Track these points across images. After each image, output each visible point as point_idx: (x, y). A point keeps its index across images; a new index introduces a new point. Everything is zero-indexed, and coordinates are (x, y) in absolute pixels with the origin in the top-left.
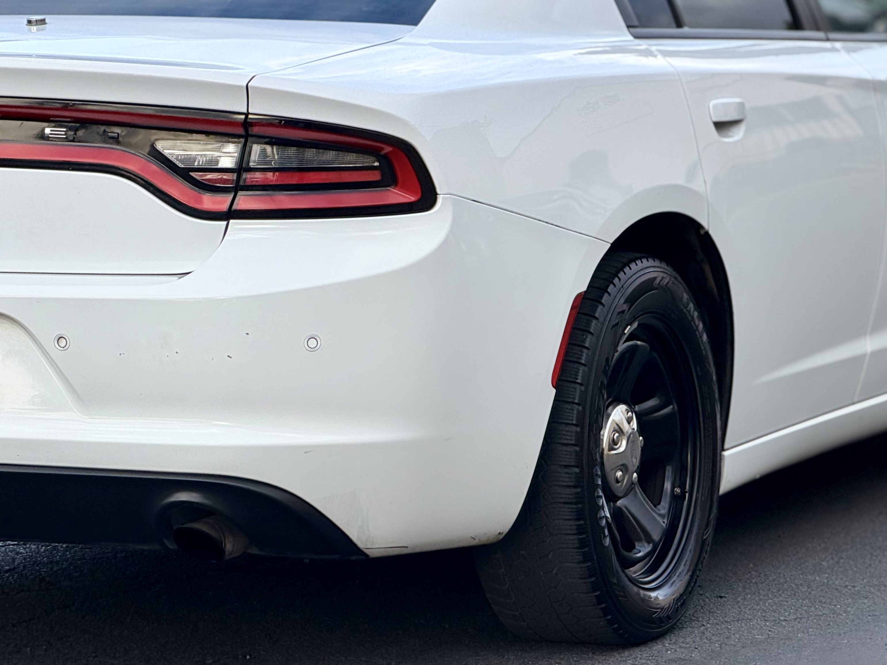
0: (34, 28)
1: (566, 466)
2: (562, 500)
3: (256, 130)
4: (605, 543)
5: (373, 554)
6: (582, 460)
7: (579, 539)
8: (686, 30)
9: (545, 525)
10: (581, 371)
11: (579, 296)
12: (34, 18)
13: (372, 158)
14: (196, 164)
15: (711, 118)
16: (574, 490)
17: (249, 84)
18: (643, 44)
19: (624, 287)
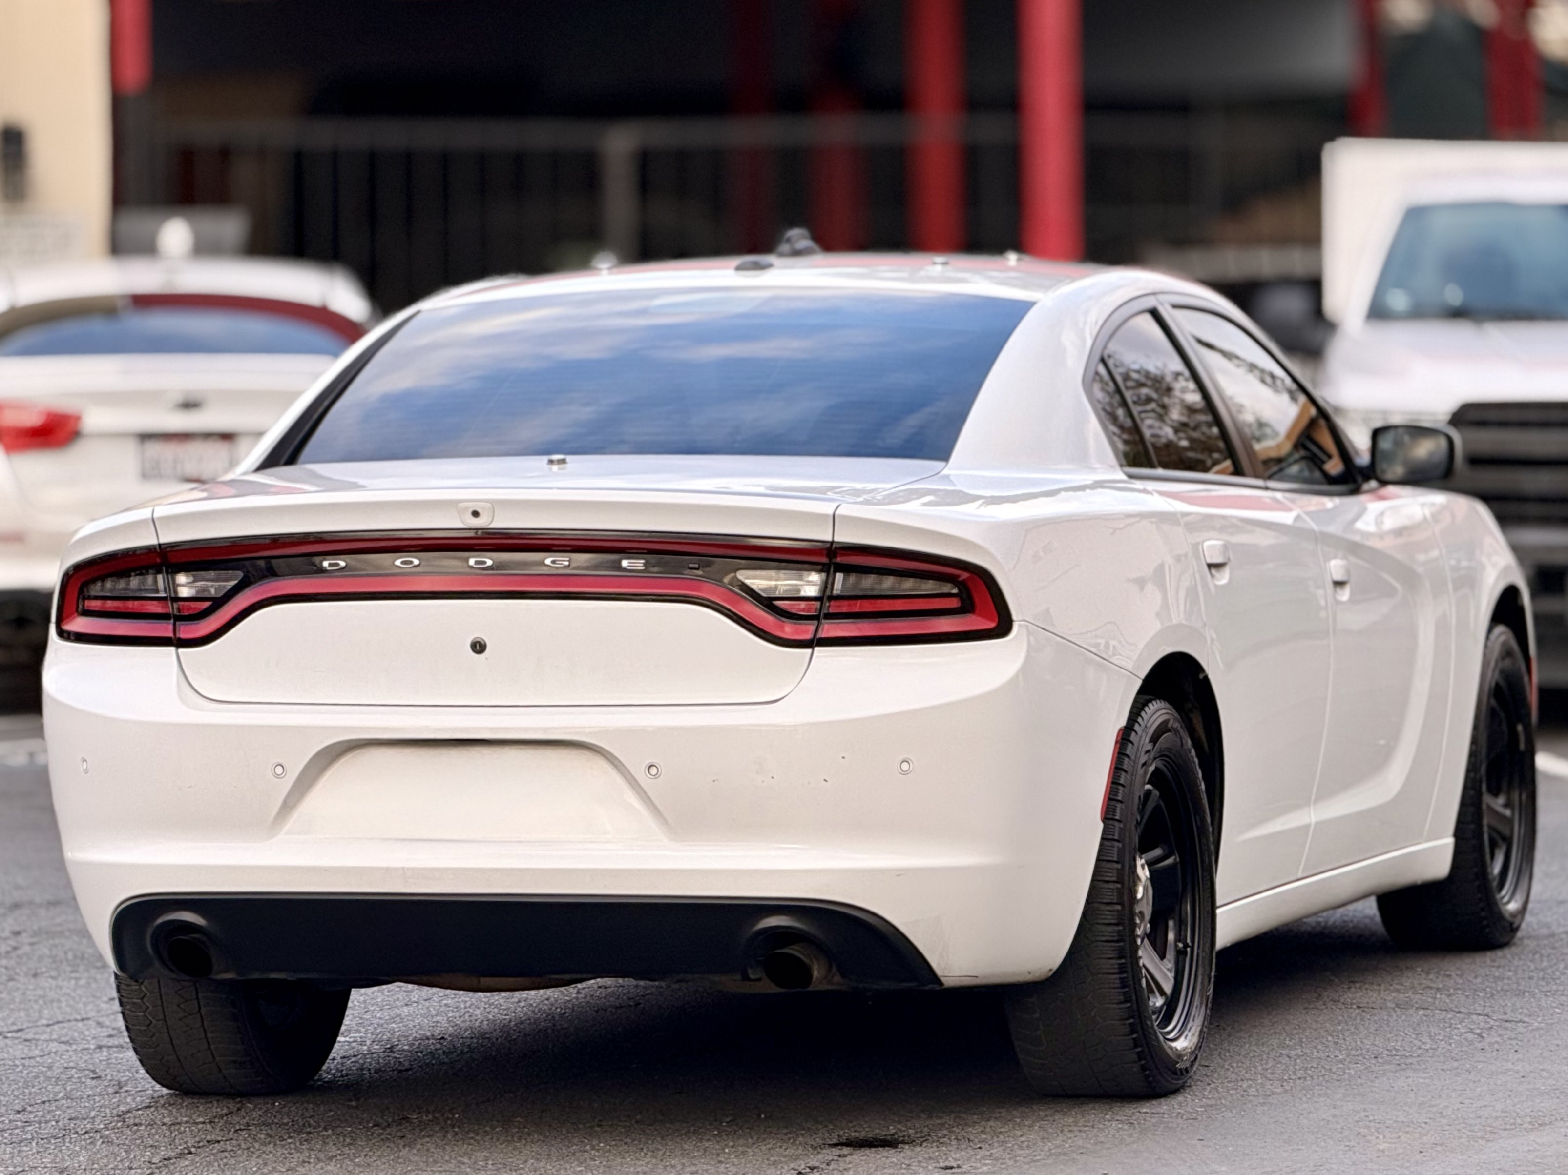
0: (555, 468)
1: (1110, 904)
2: (1104, 939)
3: (839, 557)
5: (948, 982)
7: (1120, 978)
8: (1158, 471)
11: (1120, 730)
12: (556, 457)
13: (950, 585)
14: (777, 593)
15: (1205, 560)
16: (1116, 928)
17: (837, 513)
18: (1138, 485)
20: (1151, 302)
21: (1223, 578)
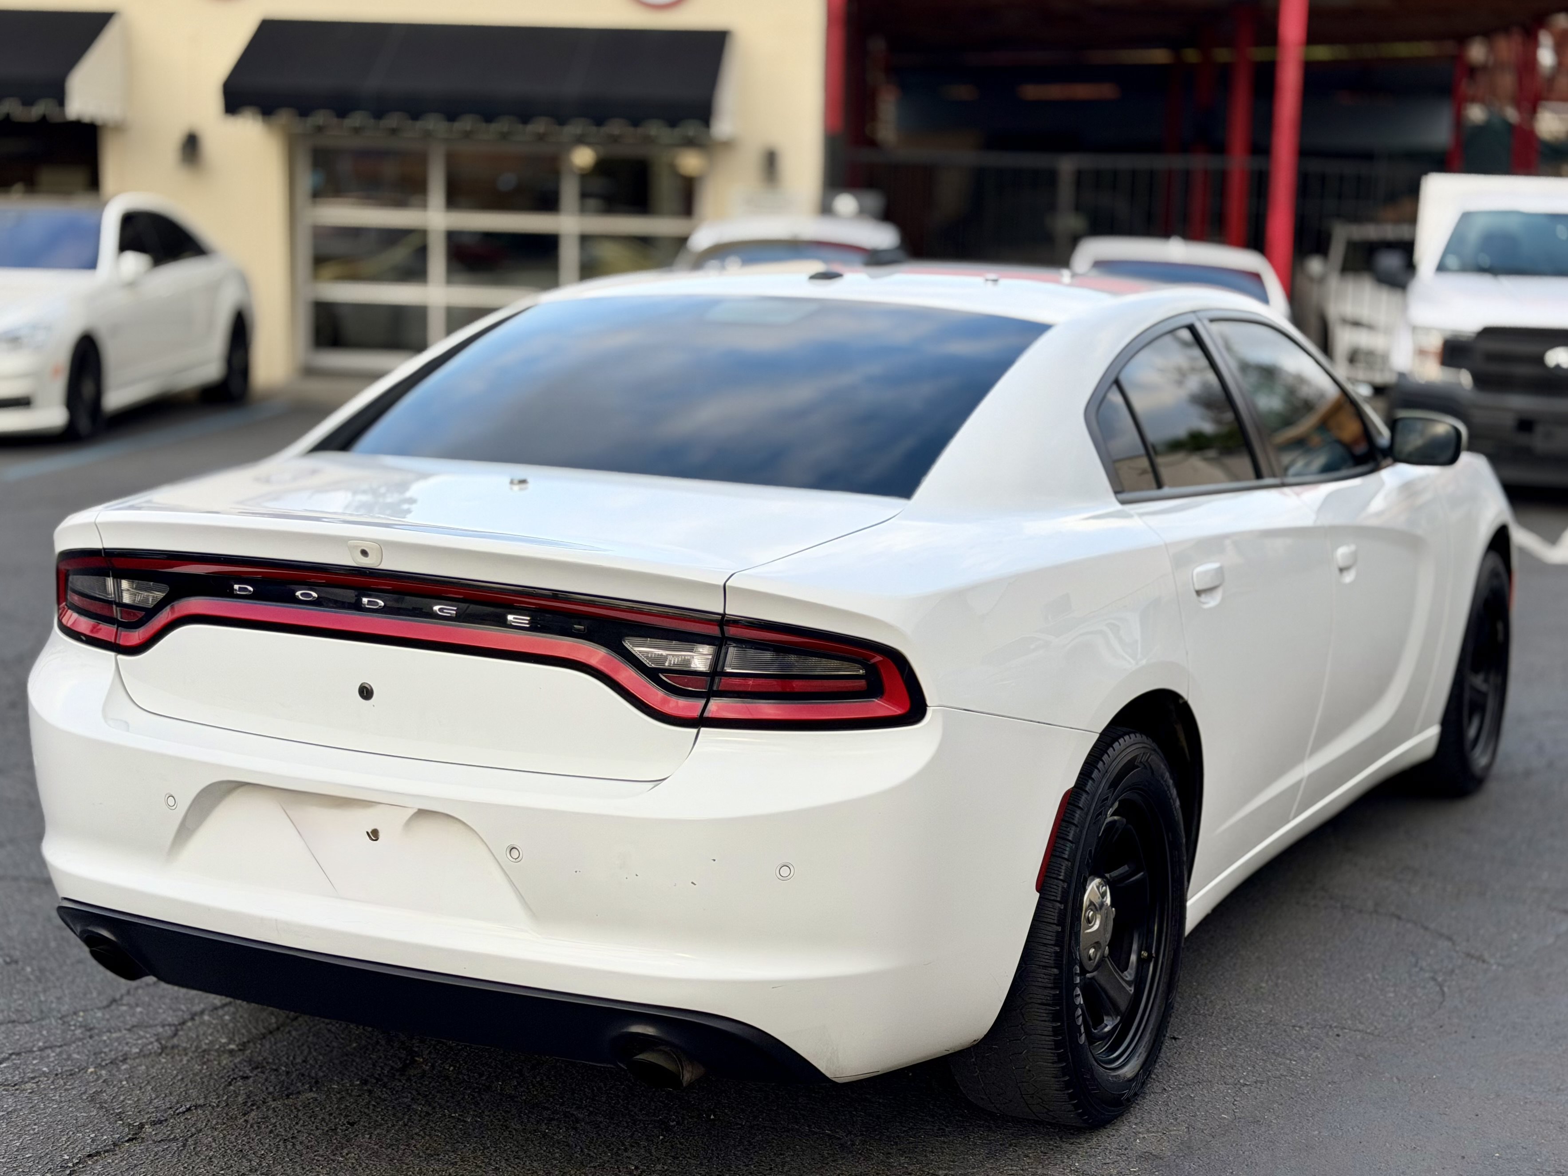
0: (516, 488)
1: (1045, 967)
2: (1039, 1001)
3: (731, 631)
4: (1081, 1041)
6: (1062, 961)
8: (1166, 491)
9: (1021, 1024)
10: (1063, 868)
11: (1067, 793)
13: (858, 667)
14: (667, 664)
15: (1194, 587)
16: (1053, 992)
17: (727, 584)
19: (1108, 771)
20: (1187, 320)
21: (1212, 602)
